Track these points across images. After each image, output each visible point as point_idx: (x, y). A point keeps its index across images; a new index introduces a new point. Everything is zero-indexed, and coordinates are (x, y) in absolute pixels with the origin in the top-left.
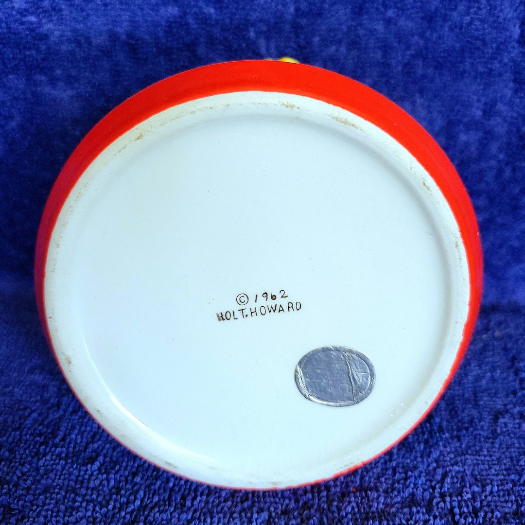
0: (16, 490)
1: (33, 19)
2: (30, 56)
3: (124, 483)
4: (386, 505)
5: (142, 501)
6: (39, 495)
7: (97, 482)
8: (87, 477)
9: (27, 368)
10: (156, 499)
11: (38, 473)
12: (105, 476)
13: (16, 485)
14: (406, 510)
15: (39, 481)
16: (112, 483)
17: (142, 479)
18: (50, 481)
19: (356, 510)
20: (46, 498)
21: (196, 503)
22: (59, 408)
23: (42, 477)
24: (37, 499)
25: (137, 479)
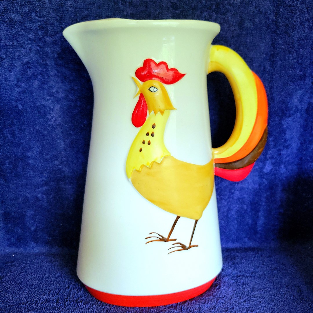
0: (60, 309)
1: (61, 167)
2: (59, 177)
3: (90, 307)
4: (164, 308)
5: (96, 312)
6: (66, 310)
7: (83, 307)
8: (79, 306)
9: (56, 276)
10: (100, 311)
11: (65, 305)
12: (85, 305)
13: (60, 308)
14: (169, 309)
15: (66, 307)
16: (87, 307)
17: (95, 306)
18: (69, 307)
19: (156, 310)
20: (68, 311)
21: (110, 311)
22: (69, 288)
23: (66, 306)
24: (66, 311)
25: (94, 306)
